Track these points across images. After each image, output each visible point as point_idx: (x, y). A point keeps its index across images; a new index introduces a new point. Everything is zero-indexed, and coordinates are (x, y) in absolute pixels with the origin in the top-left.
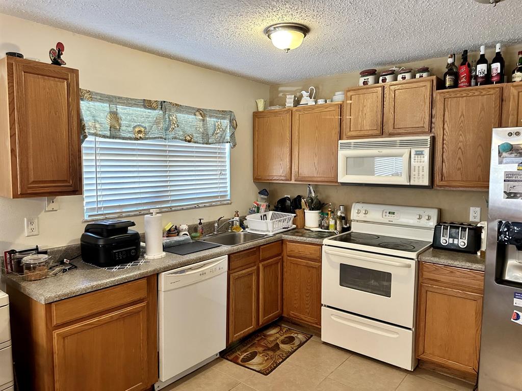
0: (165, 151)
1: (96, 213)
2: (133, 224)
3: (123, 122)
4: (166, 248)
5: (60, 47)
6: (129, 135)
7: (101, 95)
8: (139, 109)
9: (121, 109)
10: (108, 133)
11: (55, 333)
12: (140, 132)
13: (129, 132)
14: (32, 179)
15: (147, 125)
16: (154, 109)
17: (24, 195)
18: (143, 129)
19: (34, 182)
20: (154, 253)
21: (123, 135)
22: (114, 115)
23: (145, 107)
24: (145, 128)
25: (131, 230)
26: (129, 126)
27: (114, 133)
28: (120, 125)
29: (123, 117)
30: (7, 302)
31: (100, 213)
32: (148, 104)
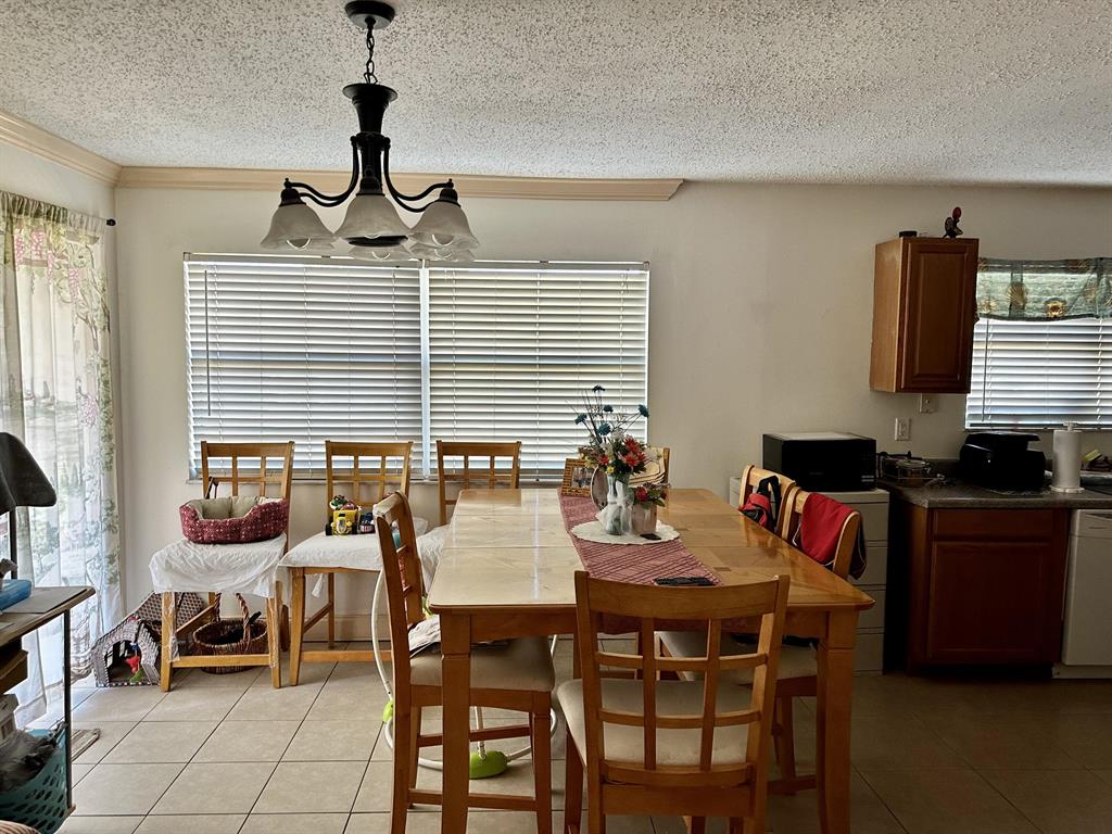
0: (1097, 336)
1: (980, 422)
2: (1036, 438)
3: (1030, 297)
4: (1084, 483)
5: (957, 213)
6: (1038, 314)
7: (999, 261)
8: (1057, 275)
9: (1028, 278)
10: (1007, 313)
11: (935, 545)
12: (1055, 309)
13: (1038, 310)
14: (917, 372)
15: (1067, 297)
16: (1083, 271)
17: (907, 389)
18: (1060, 304)
19: (919, 375)
20: (1066, 486)
21: (1028, 314)
22: (1018, 288)
23: (1067, 271)
24: (1064, 302)
25: (1032, 447)
26: (1039, 301)
27: (1017, 311)
28: (1025, 301)
29: (1031, 289)
30: (887, 499)
31: (985, 422)
32: (1072, 266)
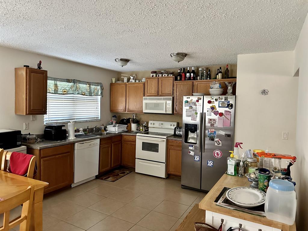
1: (48, 122)
2: (64, 126)
3: (59, 88)
4: (76, 136)
5: (40, 62)
6: (61, 93)
7: (51, 78)
8: (65, 83)
9: (59, 83)
10: (54, 92)
11: (42, 160)
12: (65, 91)
13: (61, 91)
14: (32, 109)
15: (67, 89)
16: (71, 82)
17: (29, 114)
18: (66, 90)
20: (71, 137)
21: (59, 93)
22: (56, 85)
23: (67, 82)
24: (67, 90)
25: (63, 128)
26: (61, 89)
27: (56, 92)
28: (58, 89)
29: (59, 86)
30: (26, 149)
31: (50, 122)
32: (68, 81)
